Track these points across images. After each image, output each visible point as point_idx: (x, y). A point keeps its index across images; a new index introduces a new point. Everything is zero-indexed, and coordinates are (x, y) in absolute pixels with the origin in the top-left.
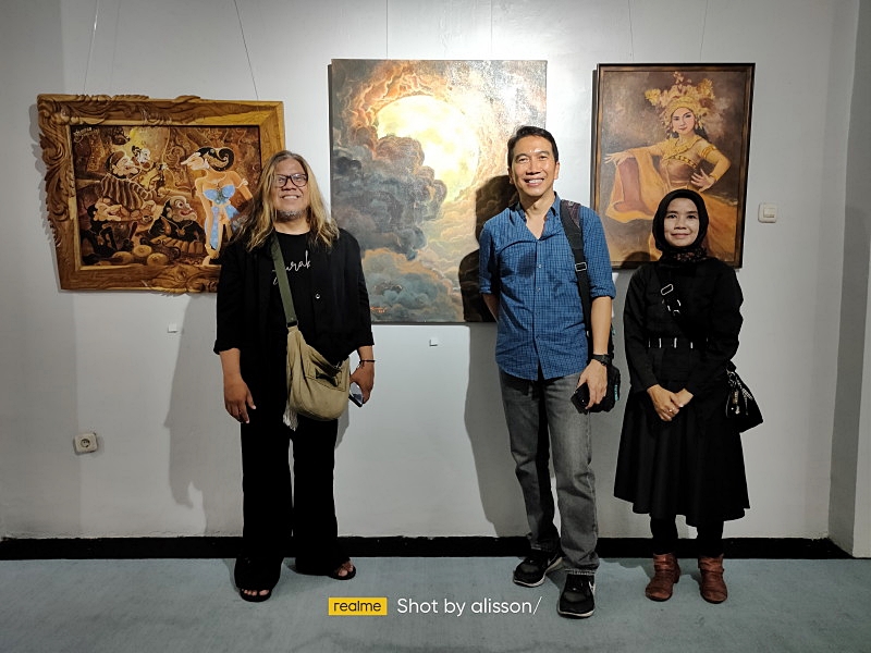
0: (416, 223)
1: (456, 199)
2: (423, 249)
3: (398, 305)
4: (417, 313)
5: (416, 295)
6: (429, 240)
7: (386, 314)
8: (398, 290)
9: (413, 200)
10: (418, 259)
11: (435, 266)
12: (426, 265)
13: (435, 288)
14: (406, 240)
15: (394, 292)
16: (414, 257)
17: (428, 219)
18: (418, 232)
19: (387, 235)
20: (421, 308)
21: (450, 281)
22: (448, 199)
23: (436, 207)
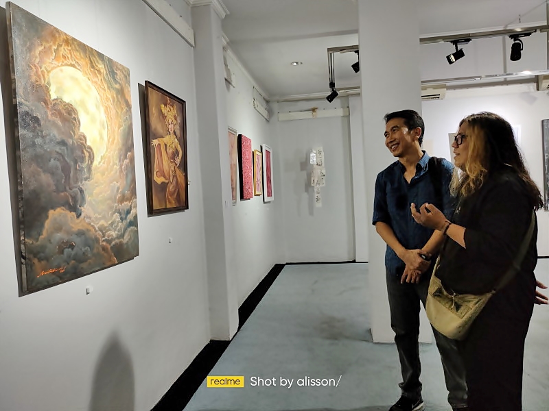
0: (79, 184)
1: (100, 162)
2: (85, 206)
3: (73, 262)
4: (84, 265)
5: (83, 249)
6: (88, 199)
7: (65, 273)
8: (72, 247)
9: (76, 162)
10: (83, 215)
11: (93, 221)
12: (87, 221)
13: (93, 241)
14: (74, 198)
15: (70, 250)
16: (80, 215)
17: (86, 179)
18: (81, 191)
19: (62, 194)
20: (85, 261)
21: (101, 233)
22: (96, 163)
23: (89, 169)
